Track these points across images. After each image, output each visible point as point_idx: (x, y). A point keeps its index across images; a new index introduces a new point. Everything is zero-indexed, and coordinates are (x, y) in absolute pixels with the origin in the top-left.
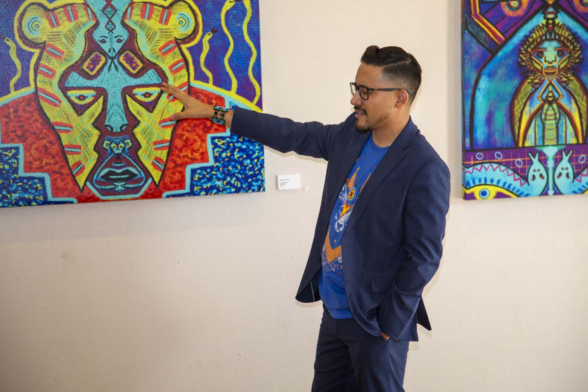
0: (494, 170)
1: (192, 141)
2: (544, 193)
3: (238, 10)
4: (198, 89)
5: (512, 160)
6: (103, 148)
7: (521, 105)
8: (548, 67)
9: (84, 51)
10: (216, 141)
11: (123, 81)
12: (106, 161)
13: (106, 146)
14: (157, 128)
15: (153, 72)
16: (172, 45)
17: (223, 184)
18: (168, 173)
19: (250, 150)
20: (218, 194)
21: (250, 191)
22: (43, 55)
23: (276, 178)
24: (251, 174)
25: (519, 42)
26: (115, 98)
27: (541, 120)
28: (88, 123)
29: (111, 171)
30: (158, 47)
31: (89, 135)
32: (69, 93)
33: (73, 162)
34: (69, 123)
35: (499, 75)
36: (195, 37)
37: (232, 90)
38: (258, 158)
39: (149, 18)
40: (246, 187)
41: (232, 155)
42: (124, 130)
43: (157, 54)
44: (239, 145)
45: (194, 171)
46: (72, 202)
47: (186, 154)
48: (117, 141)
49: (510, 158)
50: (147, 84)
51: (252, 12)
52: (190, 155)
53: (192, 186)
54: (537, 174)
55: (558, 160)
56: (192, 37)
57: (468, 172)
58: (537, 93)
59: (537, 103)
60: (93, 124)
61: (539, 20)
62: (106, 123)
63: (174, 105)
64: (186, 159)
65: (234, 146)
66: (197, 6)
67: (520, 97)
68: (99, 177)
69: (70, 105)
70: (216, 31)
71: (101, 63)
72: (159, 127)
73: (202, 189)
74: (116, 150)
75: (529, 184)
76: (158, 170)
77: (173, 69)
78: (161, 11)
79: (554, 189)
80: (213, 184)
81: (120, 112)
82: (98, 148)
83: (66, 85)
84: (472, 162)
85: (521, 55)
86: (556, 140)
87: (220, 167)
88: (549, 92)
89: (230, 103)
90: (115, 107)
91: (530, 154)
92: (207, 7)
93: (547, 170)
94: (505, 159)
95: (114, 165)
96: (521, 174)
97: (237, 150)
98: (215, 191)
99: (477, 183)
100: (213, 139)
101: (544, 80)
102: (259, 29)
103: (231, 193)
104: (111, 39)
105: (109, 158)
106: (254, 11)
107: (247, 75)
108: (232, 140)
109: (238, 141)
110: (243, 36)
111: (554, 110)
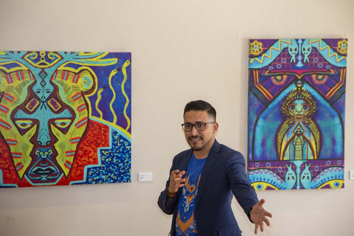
0: (266, 173)
1: (89, 151)
2: (295, 188)
3: (118, 76)
4: (94, 121)
5: (276, 167)
6: (36, 155)
7: (282, 136)
8: (298, 114)
9: (27, 97)
10: (103, 152)
11: (49, 115)
12: (37, 162)
13: (37, 154)
14: (68, 143)
15: (67, 110)
16: (79, 95)
17: (106, 177)
18: (74, 170)
19: (123, 157)
20: (103, 183)
21: (122, 182)
22: (2, 99)
23: (138, 174)
24: (123, 172)
25: (281, 100)
26: (44, 125)
27: (293, 145)
28: (27, 140)
29: (39, 168)
30: (71, 96)
31: (27, 147)
32: (17, 122)
33: (17, 163)
34: (16, 140)
35: (270, 118)
36: (93, 91)
37: (114, 122)
38: (127, 162)
39: (66, 79)
40: (120, 179)
41: (112, 160)
42: (48, 144)
43: (70, 100)
44: (117, 154)
45: (89, 170)
46: (15, 187)
47: (85, 159)
48: (44, 150)
49: (275, 167)
50: (63, 117)
51: (127, 77)
52: (87, 160)
53: (87, 178)
54: (290, 176)
55: (302, 168)
56: (91, 91)
57: (250, 174)
58: (291, 129)
59: (291, 135)
60: (30, 140)
61: (293, 87)
62: (38, 140)
63: (79, 130)
64: (85, 162)
65: (113, 155)
66: (95, 73)
67: (281, 131)
68: (32, 172)
69: (17, 129)
70: (106, 88)
71: (37, 105)
72: (69, 143)
73: (93, 180)
74: (43, 156)
75: (285, 182)
76: (68, 168)
77: (79, 109)
78: (73, 76)
79: (300, 186)
80: (100, 178)
81: (47, 133)
82: (32, 154)
83: (15, 117)
84: (253, 168)
85: (282, 107)
86: (302, 157)
87: (105, 167)
88: (298, 129)
89: (112, 129)
90: (44, 131)
91: (286, 165)
92: (101, 73)
93: (296, 174)
94: (272, 167)
95: (41, 165)
96: (282, 176)
97: (115, 157)
98: (101, 181)
99: (256, 180)
100: (101, 150)
101: (295, 122)
102: (131, 87)
103: (110, 183)
104: (43, 91)
105: (38, 161)
106: (128, 77)
107: (123, 113)
108: (113, 152)
109: (116, 152)
110: (121, 91)
111: (301, 139)
